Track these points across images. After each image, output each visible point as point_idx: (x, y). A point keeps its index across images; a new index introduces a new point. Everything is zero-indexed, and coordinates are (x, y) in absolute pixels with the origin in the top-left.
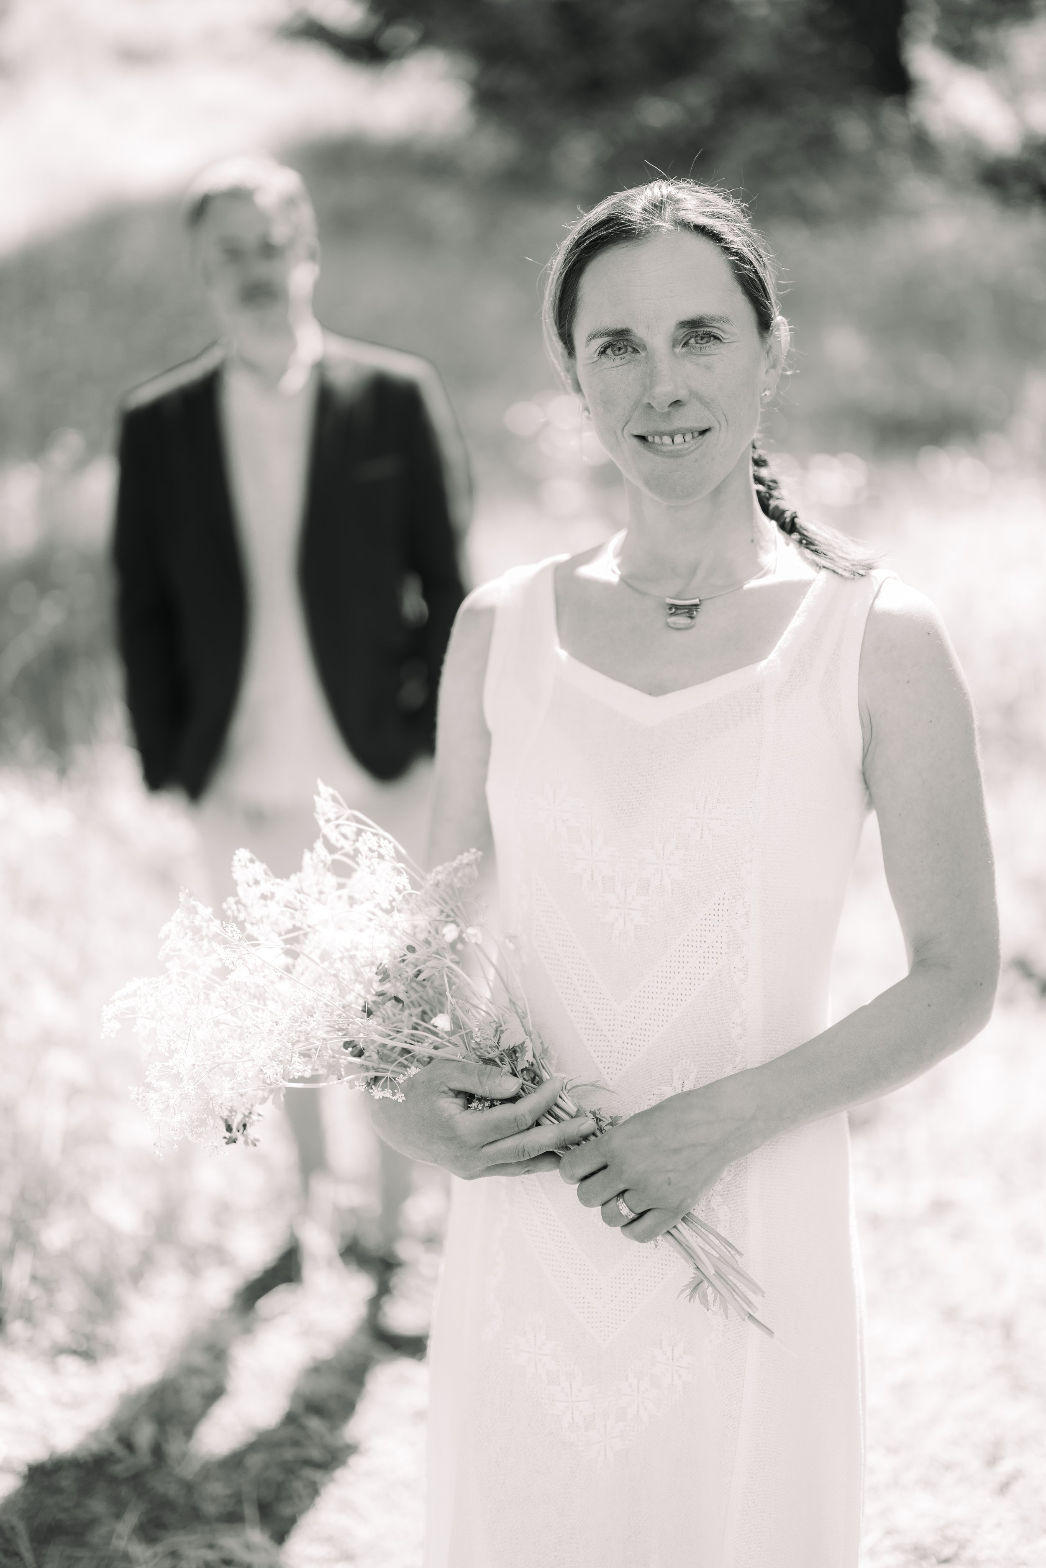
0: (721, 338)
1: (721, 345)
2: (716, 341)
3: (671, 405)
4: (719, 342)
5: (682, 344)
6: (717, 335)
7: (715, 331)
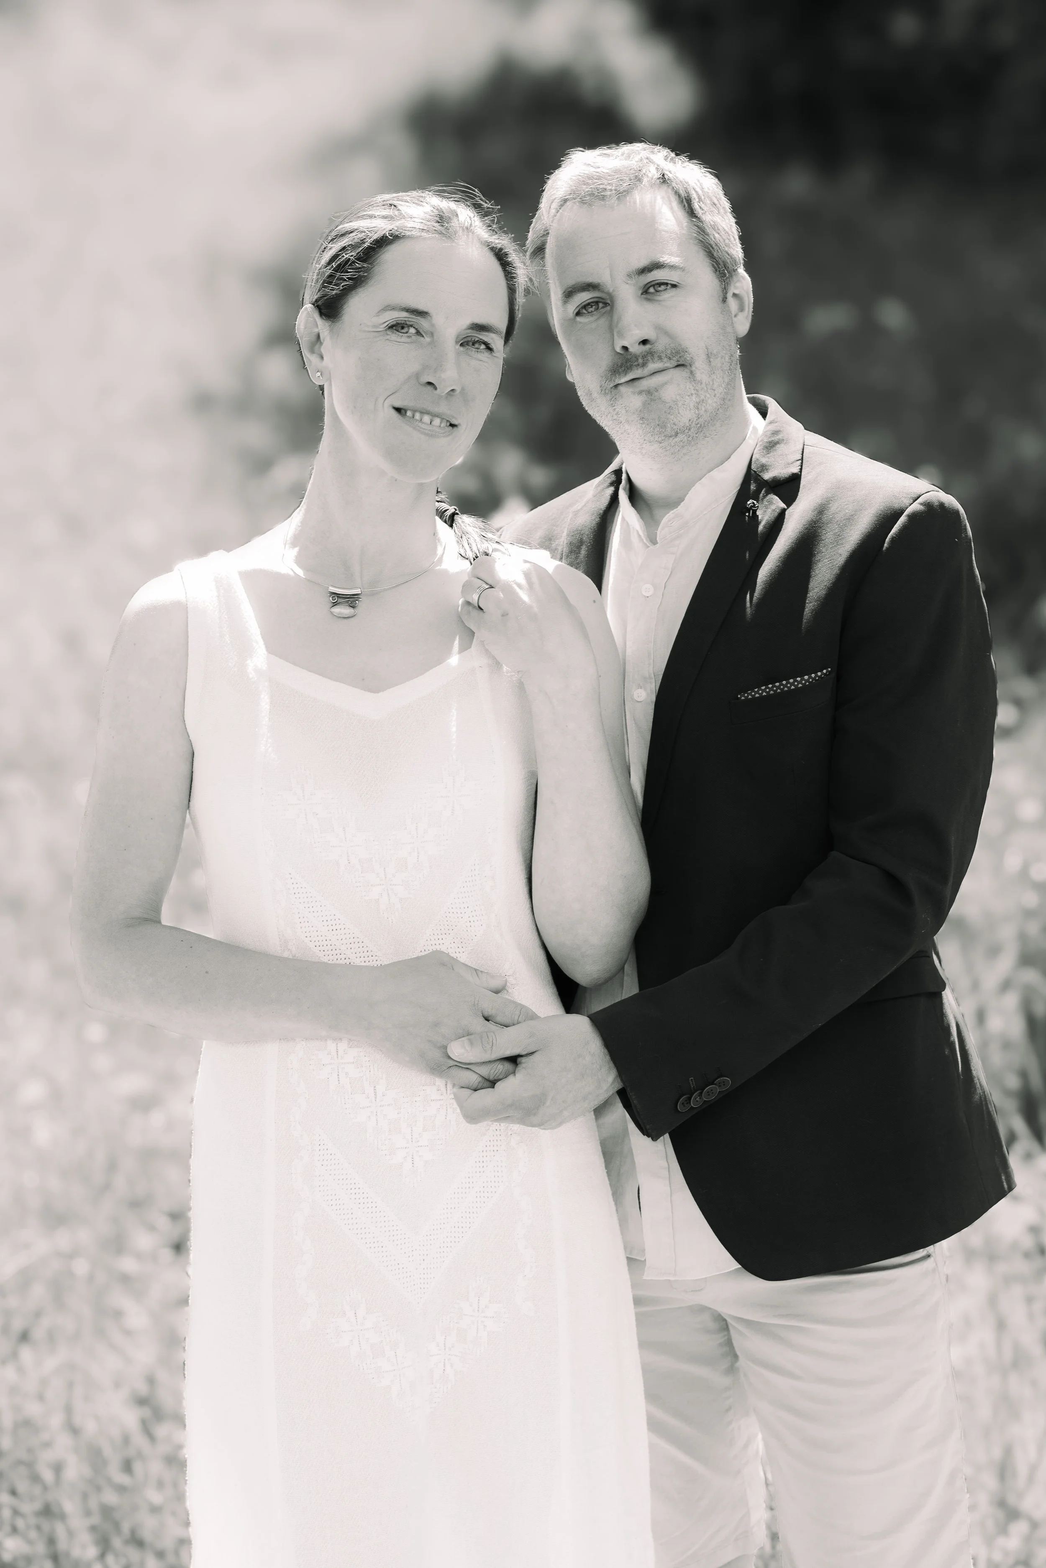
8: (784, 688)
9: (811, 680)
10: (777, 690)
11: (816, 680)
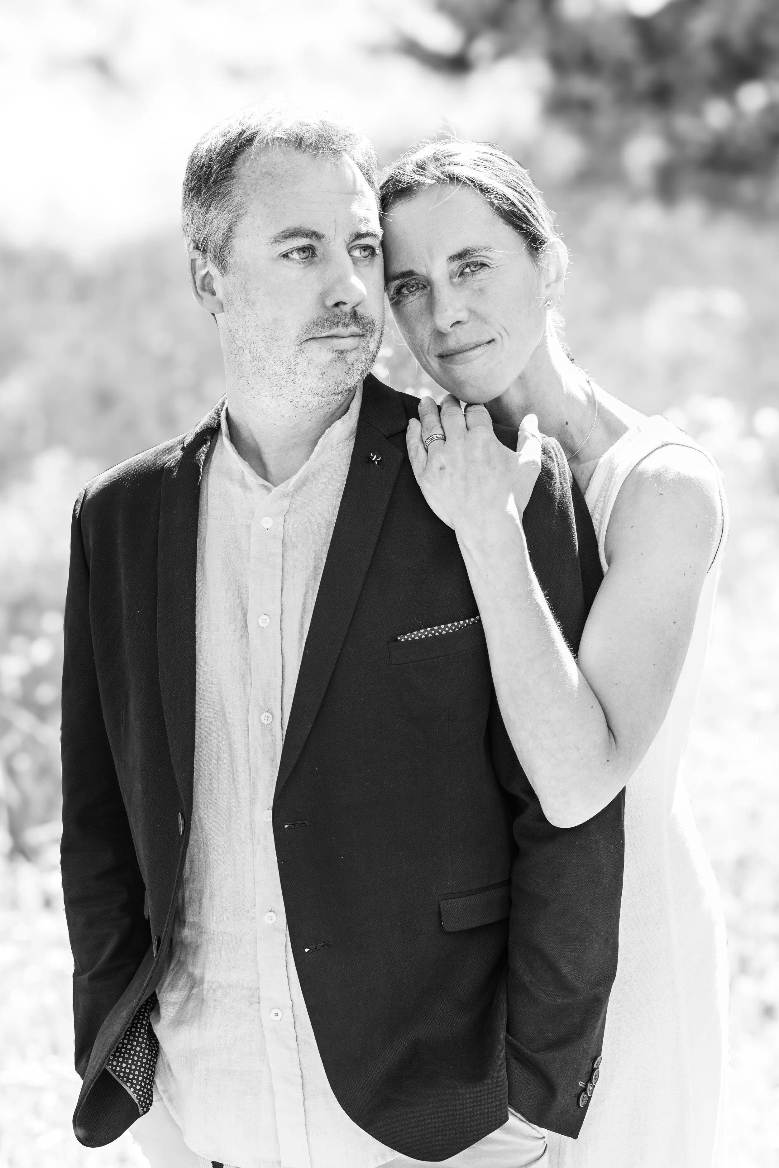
0: (488, 264)
1: (490, 270)
2: (485, 267)
3: (452, 326)
4: (487, 268)
5: (458, 275)
6: (484, 262)
7: (479, 259)
8: (428, 634)
9: (460, 626)
10: (435, 633)
11: (464, 627)
